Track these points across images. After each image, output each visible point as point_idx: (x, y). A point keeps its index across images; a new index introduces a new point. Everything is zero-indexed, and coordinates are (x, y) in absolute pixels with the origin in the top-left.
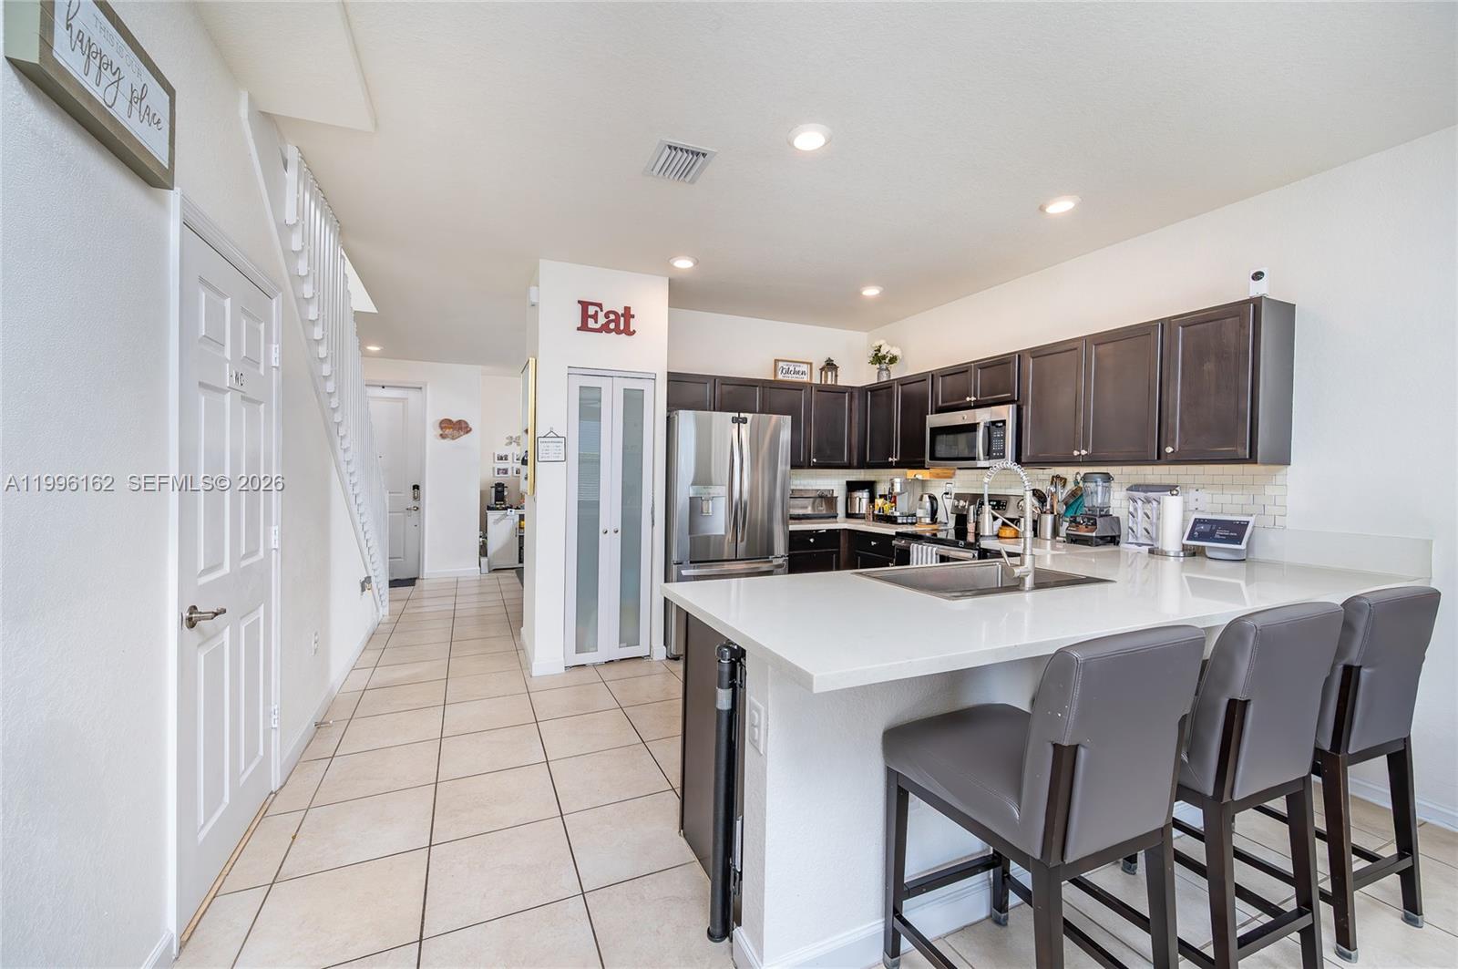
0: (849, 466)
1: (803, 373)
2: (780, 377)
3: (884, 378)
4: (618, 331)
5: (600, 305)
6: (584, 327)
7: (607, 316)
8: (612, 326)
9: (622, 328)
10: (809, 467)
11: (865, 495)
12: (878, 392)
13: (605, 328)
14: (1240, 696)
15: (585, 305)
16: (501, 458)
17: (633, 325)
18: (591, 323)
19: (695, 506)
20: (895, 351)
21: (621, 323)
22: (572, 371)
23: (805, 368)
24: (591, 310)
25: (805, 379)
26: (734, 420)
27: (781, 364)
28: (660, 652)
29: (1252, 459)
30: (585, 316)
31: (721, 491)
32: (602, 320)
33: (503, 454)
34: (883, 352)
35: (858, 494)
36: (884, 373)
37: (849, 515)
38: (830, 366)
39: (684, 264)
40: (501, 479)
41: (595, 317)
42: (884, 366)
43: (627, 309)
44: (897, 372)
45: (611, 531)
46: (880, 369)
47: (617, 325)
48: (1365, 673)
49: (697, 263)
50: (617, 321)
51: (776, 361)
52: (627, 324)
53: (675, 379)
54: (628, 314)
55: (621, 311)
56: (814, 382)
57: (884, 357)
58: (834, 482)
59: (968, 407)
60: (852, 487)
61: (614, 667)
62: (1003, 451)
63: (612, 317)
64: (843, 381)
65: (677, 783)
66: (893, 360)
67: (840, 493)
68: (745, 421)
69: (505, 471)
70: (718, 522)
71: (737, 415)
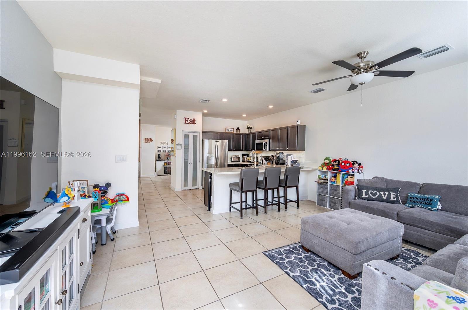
0: (242, 150)
1: (232, 131)
2: (227, 131)
3: (249, 132)
4: (192, 123)
5: (189, 118)
6: (185, 123)
7: (190, 120)
8: (191, 122)
9: (193, 123)
10: (233, 151)
11: (246, 157)
12: (248, 135)
13: (190, 123)
14: (266, 177)
15: (185, 118)
16: (159, 148)
17: (195, 122)
18: (187, 122)
19: (208, 158)
20: (251, 126)
21: (193, 122)
22: (183, 131)
23: (232, 129)
24: (187, 119)
25: (232, 132)
26: (216, 141)
27: (227, 129)
28: (201, 188)
29: (297, 150)
30: (186, 121)
31: (214, 155)
32: (189, 121)
33: (160, 147)
34: (249, 127)
35: (244, 157)
36: (249, 131)
37: (243, 161)
38: (238, 129)
39: (205, 111)
40: (159, 153)
41: (188, 121)
42: (249, 129)
43: (194, 119)
44: (252, 131)
45: (191, 163)
46: (249, 130)
47: (192, 122)
48: (288, 176)
49: (208, 111)
50: (192, 121)
51: (226, 128)
52: (194, 122)
53: (203, 132)
54: (194, 120)
55: (193, 119)
56: (234, 132)
57: (249, 128)
58: (239, 154)
59: (262, 139)
60: (243, 155)
61: (191, 191)
62: (267, 148)
63: (191, 121)
64: (241, 132)
65: (204, 201)
66: (251, 128)
67: (241, 156)
68: (218, 141)
69: (160, 151)
70: (212, 162)
71: (216, 140)
